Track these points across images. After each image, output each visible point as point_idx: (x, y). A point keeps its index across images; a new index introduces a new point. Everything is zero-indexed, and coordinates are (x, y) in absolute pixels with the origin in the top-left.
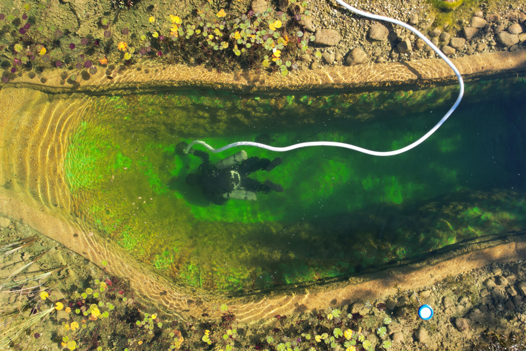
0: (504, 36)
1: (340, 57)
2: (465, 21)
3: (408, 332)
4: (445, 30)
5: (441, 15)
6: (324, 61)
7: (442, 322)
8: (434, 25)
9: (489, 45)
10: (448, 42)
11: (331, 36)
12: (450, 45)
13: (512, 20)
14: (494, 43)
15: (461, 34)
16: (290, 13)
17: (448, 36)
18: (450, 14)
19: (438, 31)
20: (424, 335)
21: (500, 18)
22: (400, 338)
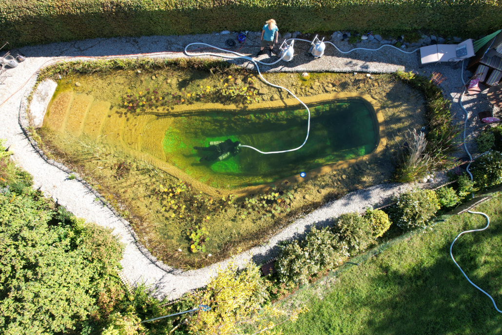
0: (326, 88)
1: (269, 98)
2: (312, 83)
3: (301, 196)
4: (306, 87)
5: (304, 82)
6: (263, 100)
7: (314, 192)
8: (301, 85)
9: (323, 91)
10: (307, 91)
11: (265, 90)
12: (308, 92)
13: (328, 83)
14: (324, 91)
15: (312, 88)
16: (250, 84)
17: (307, 89)
18: (307, 81)
19: (303, 87)
20: (307, 196)
21: (324, 82)
22: (298, 198)
